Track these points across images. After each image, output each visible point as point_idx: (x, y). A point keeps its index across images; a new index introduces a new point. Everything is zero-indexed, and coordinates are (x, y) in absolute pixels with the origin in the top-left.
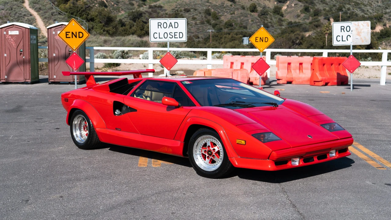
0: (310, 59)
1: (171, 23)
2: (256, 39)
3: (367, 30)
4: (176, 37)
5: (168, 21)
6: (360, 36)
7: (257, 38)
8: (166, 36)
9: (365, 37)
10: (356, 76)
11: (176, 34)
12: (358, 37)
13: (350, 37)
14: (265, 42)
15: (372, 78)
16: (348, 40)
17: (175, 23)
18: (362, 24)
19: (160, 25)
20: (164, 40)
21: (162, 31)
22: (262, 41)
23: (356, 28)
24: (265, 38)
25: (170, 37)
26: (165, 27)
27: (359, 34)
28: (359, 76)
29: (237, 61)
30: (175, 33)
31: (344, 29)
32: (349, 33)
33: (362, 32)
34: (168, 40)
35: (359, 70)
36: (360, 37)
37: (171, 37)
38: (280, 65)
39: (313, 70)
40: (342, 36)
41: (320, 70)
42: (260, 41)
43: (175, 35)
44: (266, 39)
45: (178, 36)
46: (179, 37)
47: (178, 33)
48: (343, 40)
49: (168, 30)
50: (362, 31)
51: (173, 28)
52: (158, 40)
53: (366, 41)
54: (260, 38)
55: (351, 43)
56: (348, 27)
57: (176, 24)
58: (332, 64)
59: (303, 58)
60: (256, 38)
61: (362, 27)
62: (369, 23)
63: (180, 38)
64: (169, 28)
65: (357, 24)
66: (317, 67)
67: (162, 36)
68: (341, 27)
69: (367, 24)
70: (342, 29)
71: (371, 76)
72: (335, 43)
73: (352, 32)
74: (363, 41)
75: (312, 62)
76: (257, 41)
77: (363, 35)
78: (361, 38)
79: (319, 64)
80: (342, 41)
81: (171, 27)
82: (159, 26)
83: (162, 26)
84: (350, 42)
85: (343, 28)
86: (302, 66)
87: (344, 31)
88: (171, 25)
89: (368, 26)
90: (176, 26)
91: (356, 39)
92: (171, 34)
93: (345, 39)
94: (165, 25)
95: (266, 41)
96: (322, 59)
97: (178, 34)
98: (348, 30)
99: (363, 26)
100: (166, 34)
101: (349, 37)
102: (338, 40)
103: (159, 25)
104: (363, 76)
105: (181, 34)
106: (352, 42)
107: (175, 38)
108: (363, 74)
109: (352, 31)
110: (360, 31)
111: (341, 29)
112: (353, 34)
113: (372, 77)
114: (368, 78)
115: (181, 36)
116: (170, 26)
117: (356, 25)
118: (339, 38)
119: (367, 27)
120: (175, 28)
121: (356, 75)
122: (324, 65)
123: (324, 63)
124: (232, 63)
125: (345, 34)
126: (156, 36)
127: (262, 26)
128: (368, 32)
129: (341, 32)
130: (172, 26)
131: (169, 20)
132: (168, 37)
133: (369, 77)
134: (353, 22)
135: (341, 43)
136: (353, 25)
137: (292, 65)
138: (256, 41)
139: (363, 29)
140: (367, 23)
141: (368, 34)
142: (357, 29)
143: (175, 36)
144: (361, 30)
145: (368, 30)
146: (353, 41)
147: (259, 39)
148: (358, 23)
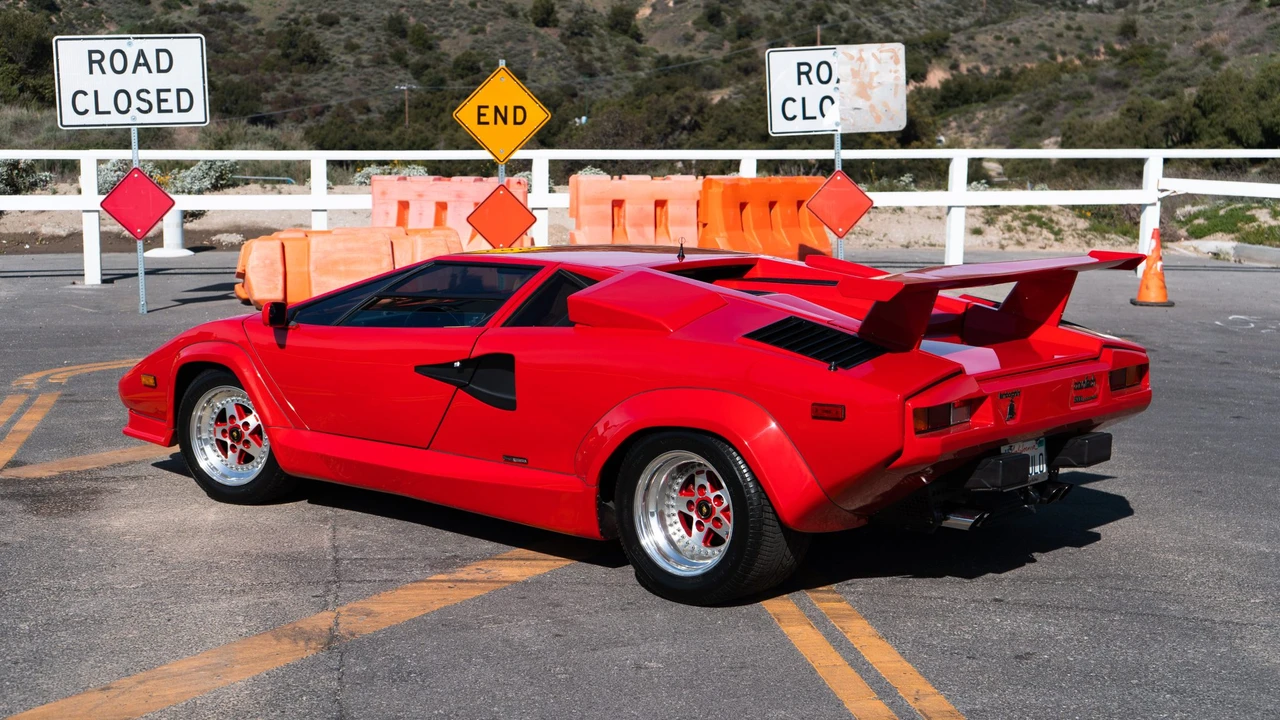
0: (692, 183)
1: (141, 53)
2: (480, 115)
3: (893, 75)
4: (164, 106)
5: (130, 44)
6: (867, 98)
7: (483, 111)
8: (123, 106)
9: (885, 104)
10: (864, 241)
11: (163, 95)
12: (860, 103)
13: (833, 102)
14: (515, 123)
15: (916, 247)
16: (823, 116)
17: (158, 51)
18: (873, 55)
19: (99, 62)
20: (115, 119)
21: (107, 84)
22: (505, 121)
23: (852, 70)
24: (516, 108)
25: (139, 109)
26: (119, 67)
27: (863, 91)
28: (872, 240)
29: (420, 196)
30: (159, 91)
31: (810, 75)
32: (828, 90)
33: (875, 84)
34: (135, 118)
35: (871, 220)
36: (868, 103)
37: (145, 107)
38: (584, 209)
39: (705, 225)
40: (804, 99)
41: (728, 228)
42: (496, 123)
43: (160, 101)
44: (520, 112)
45: (172, 104)
46: (175, 109)
47: (174, 93)
48: (807, 115)
49: (134, 81)
50: (876, 80)
51: (150, 71)
52: (92, 119)
53: (891, 119)
54: (497, 109)
55: (837, 124)
56: (824, 68)
57: (164, 57)
58: (772, 205)
59: (666, 182)
60: (480, 107)
61: (873, 66)
62: (899, 49)
63: (180, 110)
64: (134, 71)
65: (856, 55)
66: (716, 214)
67: (106, 104)
68: (799, 64)
69: (890, 54)
70: (803, 72)
71: (912, 240)
72: (779, 126)
73: (837, 85)
74: (878, 119)
75: (698, 198)
76: (483, 119)
77: (876, 95)
78: (872, 107)
79: (725, 205)
80: (805, 118)
81: (145, 68)
82: (96, 67)
83: (106, 64)
84: (832, 122)
85: (804, 69)
86: (667, 212)
87: (810, 83)
88: (142, 61)
89: (897, 62)
90: (164, 64)
91: (853, 112)
92: (143, 95)
93: (812, 109)
94: (118, 57)
95: (520, 118)
96: (736, 186)
97: (172, 97)
98: (824, 76)
99: (879, 61)
100: (122, 98)
101: (827, 102)
102: (789, 115)
103: (94, 61)
104: (885, 242)
105: (184, 96)
106: (838, 120)
107: (160, 111)
108: (885, 235)
109: (838, 81)
110: (866, 80)
111: (800, 73)
112: (844, 90)
113: (916, 243)
114: (902, 246)
115: (185, 104)
116: (137, 64)
117: (852, 58)
118: (793, 109)
119: (892, 66)
120: (159, 71)
121: (860, 236)
122: (743, 206)
123: (743, 201)
124: (404, 205)
125: (813, 92)
126: (83, 103)
127: (502, 63)
128: (897, 86)
129: (799, 83)
130: (146, 64)
131: (132, 40)
132: (133, 109)
133: (905, 243)
134: (840, 48)
135: (799, 127)
136: (842, 57)
137: (628, 207)
138: (479, 123)
139: (877, 73)
140: (893, 51)
141: (896, 93)
142: (855, 74)
143: (162, 104)
144: (872, 75)
145: (896, 78)
146: (842, 119)
147: (490, 114)
148: (861, 50)
